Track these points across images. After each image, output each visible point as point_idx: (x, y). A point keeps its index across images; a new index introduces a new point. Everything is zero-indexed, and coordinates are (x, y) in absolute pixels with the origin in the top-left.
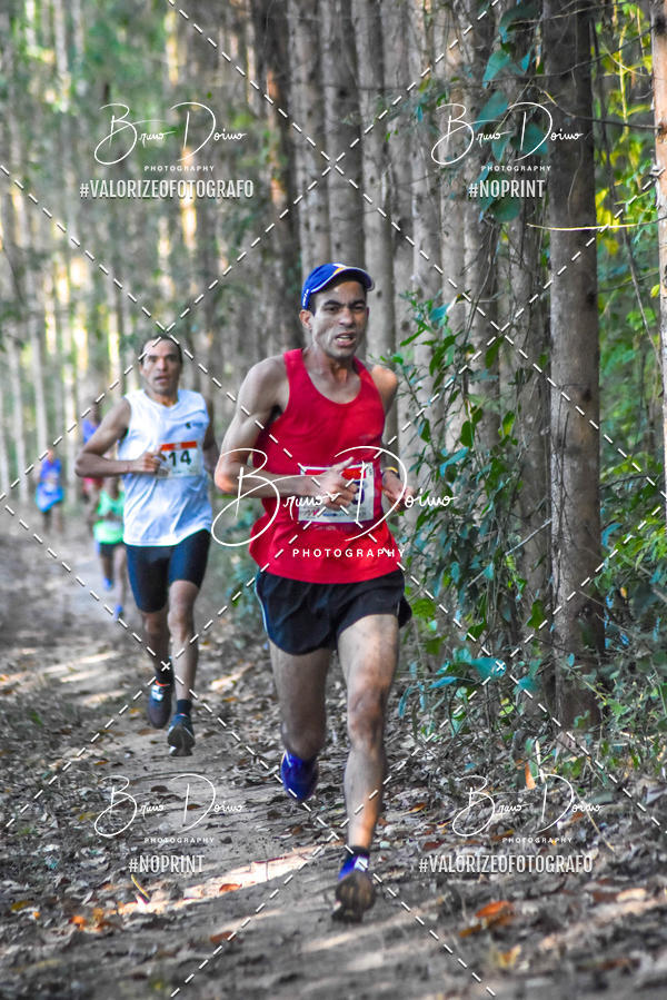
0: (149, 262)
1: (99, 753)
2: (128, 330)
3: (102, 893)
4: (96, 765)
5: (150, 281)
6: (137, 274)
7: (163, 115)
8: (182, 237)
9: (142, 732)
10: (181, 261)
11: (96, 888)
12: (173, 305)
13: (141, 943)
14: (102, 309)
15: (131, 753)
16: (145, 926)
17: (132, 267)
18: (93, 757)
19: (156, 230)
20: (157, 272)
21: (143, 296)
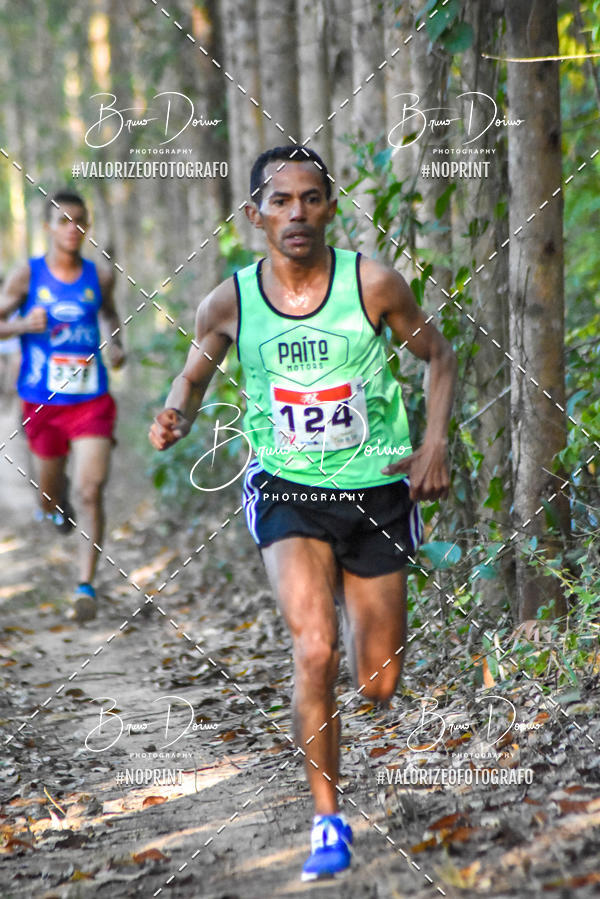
0: (53, 102)
1: (6, 653)
2: (33, 181)
3: (12, 808)
5: (56, 124)
6: (44, 116)
8: (92, 74)
9: (54, 629)
10: (90, 100)
11: (4, 803)
12: (84, 151)
13: (56, 864)
15: (42, 652)
16: (60, 845)
17: (37, 109)
20: (64, 114)
21: (49, 143)
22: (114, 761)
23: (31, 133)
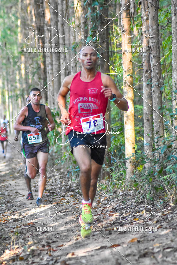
0: (14, 80)
1: (4, 185)
2: (10, 95)
3: (5, 214)
4: (3, 187)
5: (15, 84)
6: (12, 83)
7: (17, 49)
8: (21, 75)
9: (13, 180)
10: (21, 80)
11: (3, 213)
12: (20, 90)
13: (13, 225)
14: (4, 90)
15: (11, 185)
16: (14, 221)
17: (11, 81)
18: (2, 185)
19: (16, 74)
20: (16, 82)
21: (13, 88)
22: (24, 205)
23: (9, 86)
